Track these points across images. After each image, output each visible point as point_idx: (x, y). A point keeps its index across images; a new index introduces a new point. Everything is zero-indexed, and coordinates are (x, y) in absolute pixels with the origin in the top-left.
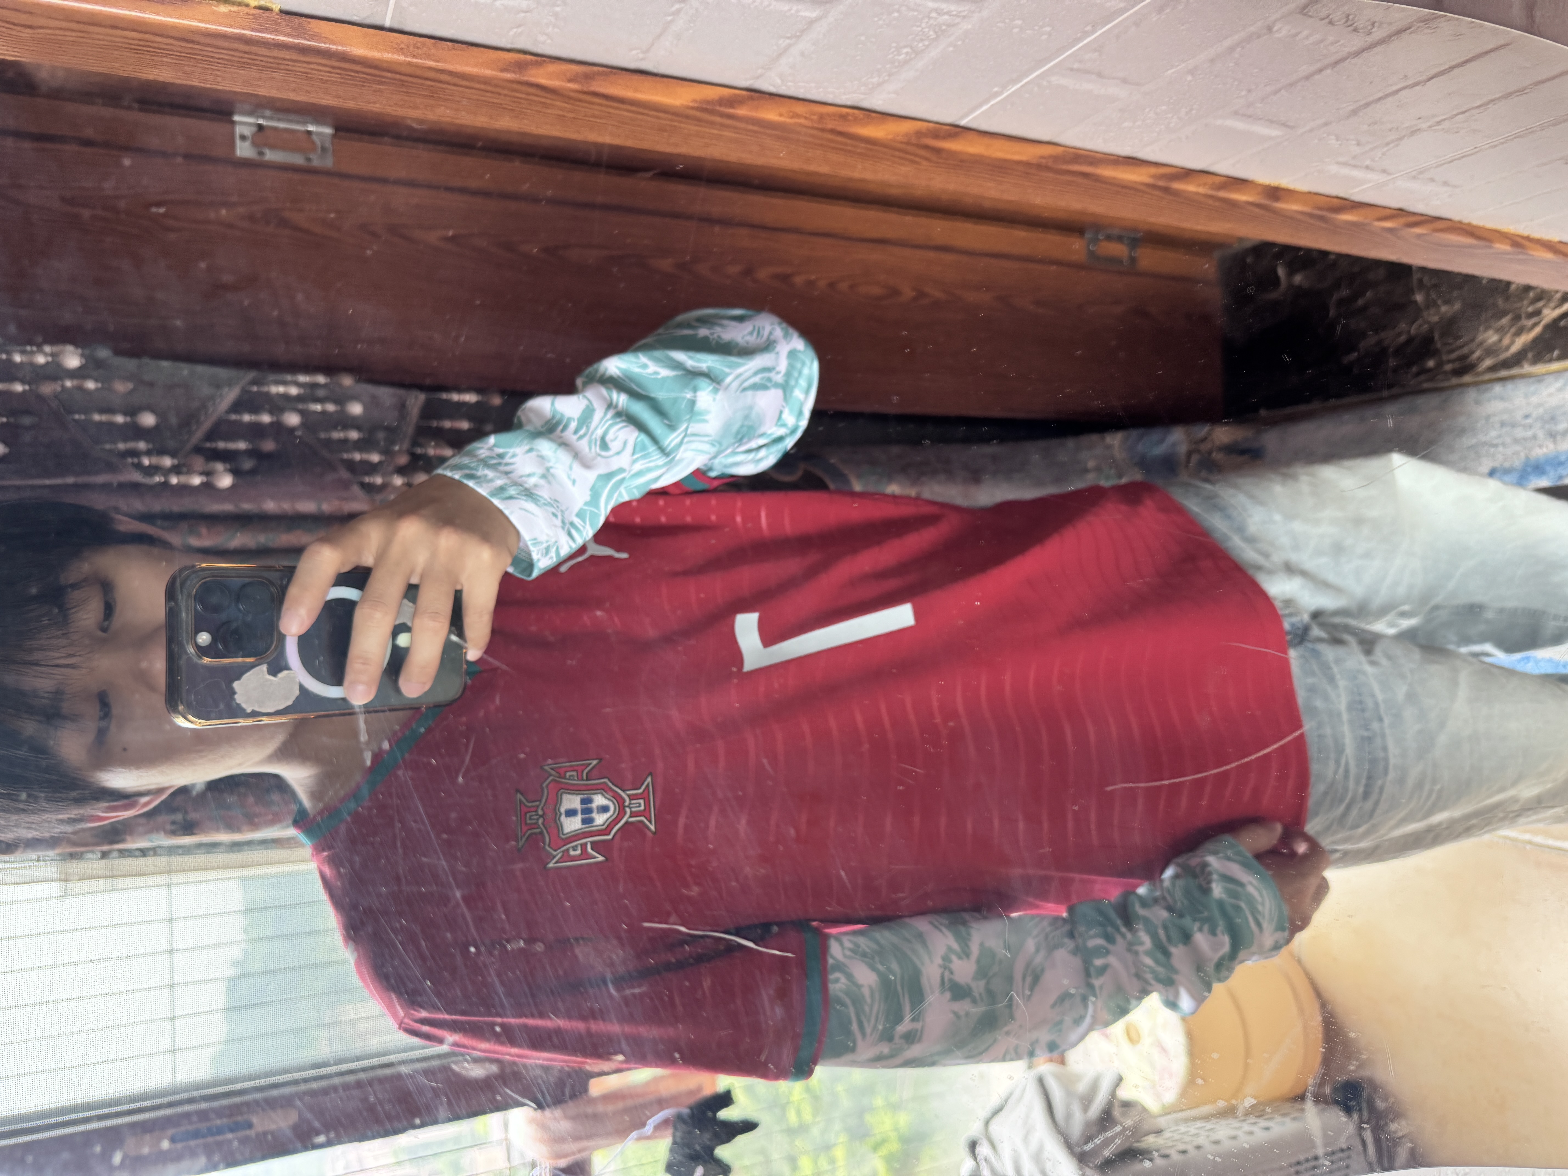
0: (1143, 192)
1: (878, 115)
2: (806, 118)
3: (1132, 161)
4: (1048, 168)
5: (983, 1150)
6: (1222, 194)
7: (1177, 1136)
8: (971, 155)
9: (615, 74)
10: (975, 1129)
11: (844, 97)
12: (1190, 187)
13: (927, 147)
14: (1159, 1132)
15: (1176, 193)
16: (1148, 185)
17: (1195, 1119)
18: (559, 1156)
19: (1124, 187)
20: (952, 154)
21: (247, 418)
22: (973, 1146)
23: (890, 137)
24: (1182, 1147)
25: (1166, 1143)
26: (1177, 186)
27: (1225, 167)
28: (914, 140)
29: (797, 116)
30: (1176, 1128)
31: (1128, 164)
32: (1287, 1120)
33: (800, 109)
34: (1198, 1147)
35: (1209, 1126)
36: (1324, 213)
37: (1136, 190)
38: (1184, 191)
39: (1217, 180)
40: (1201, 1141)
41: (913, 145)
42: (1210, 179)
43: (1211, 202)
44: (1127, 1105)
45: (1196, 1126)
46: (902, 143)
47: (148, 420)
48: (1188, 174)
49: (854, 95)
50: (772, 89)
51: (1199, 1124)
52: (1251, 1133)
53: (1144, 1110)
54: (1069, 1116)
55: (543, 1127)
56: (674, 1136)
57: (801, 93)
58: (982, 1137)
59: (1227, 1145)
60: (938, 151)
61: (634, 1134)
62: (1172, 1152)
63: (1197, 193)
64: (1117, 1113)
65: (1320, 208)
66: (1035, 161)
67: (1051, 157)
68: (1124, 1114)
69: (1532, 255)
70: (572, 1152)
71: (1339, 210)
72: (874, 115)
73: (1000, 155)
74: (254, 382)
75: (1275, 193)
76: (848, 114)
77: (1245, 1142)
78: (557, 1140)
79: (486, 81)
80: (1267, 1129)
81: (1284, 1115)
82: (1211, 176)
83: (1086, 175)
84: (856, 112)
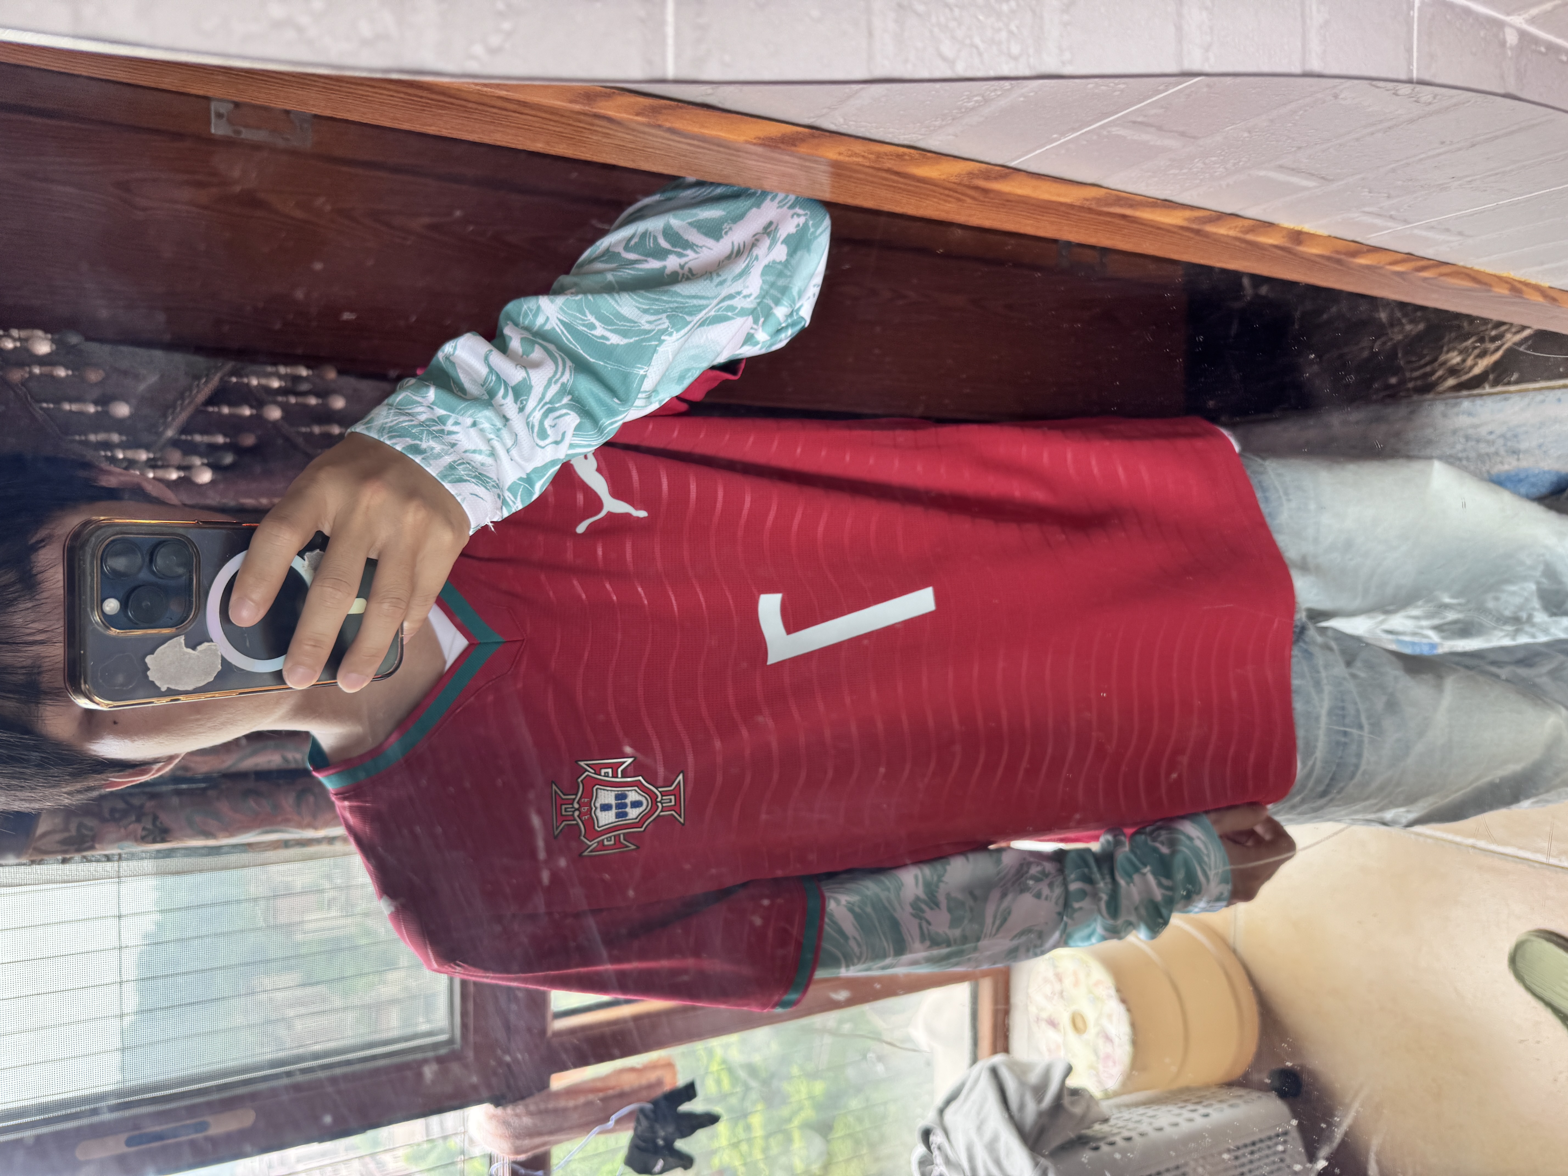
0: (1174, 233)
1: (934, 155)
2: (863, 156)
3: (1168, 204)
4: (1090, 210)
5: (937, 1138)
6: (1250, 237)
7: (1121, 1124)
8: (1019, 196)
9: (681, 108)
10: (929, 1118)
11: (902, 137)
12: (1221, 230)
13: (976, 188)
14: (1106, 1120)
15: (1207, 235)
16: (1182, 228)
17: (1137, 1105)
18: (518, 1151)
19: (1159, 228)
20: (999, 193)
21: (226, 410)
22: (926, 1135)
23: (943, 177)
24: (1126, 1134)
25: (1112, 1130)
26: (1210, 228)
27: (1254, 212)
28: (966, 181)
29: (856, 155)
30: (1119, 1115)
31: (1164, 207)
32: (1224, 1106)
33: (858, 147)
34: (1142, 1135)
35: (1150, 1112)
36: (1342, 257)
37: (1168, 231)
38: (1216, 234)
39: (1247, 223)
40: (1144, 1127)
41: (965, 186)
42: (1240, 223)
43: (1237, 243)
44: (1075, 1092)
45: (1139, 1113)
46: (954, 183)
47: (122, 410)
48: (1220, 217)
49: (914, 135)
50: (832, 127)
51: (1141, 1110)
52: (1191, 1120)
53: (1091, 1097)
54: (1022, 1106)
55: (506, 1123)
56: (636, 1130)
57: (861, 132)
58: (935, 1126)
59: (1169, 1131)
60: (985, 191)
61: (597, 1129)
62: (1117, 1139)
63: (1228, 236)
64: (1066, 1100)
65: (1338, 252)
66: (1078, 204)
67: (1094, 199)
68: (1073, 1103)
69: (1528, 299)
70: (532, 1146)
71: (1354, 254)
72: (929, 154)
73: (1046, 196)
74: (233, 373)
75: (1298, 236)
76: (904, 154)
77: (1185, 1127)
78: (518, 1135)
79: (553, 111)
80: (1206, 1115)
81: (1221, 1101)
82: (1241, 219)
83: (1124, 217)
84: (912, 151)
